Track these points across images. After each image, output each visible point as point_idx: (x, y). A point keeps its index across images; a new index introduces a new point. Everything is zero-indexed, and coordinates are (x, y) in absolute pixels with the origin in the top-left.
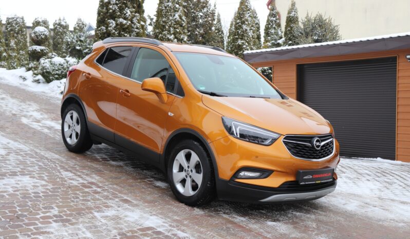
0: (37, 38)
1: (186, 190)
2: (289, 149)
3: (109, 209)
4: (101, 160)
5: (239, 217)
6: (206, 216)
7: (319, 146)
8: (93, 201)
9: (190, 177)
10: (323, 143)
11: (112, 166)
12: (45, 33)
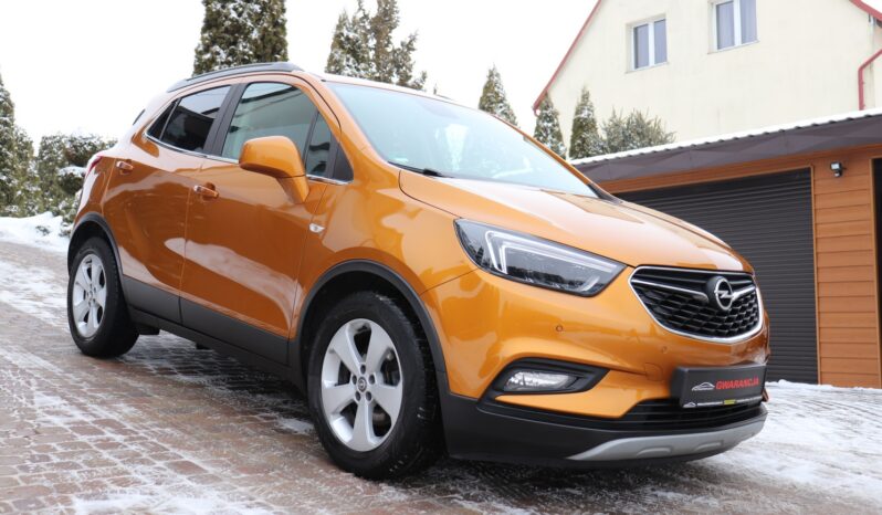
0: (77, 151)
1: (357, 436)
2: (649, 306)
3: (127, 489)
4: (155, 372)
5: (509, 508)
6: (413, 506)
7: (729, 300)
8: (86, 468)
9: (369, 395)
10: (736, 295)
11: (179, 385)
12: (93, 141)
